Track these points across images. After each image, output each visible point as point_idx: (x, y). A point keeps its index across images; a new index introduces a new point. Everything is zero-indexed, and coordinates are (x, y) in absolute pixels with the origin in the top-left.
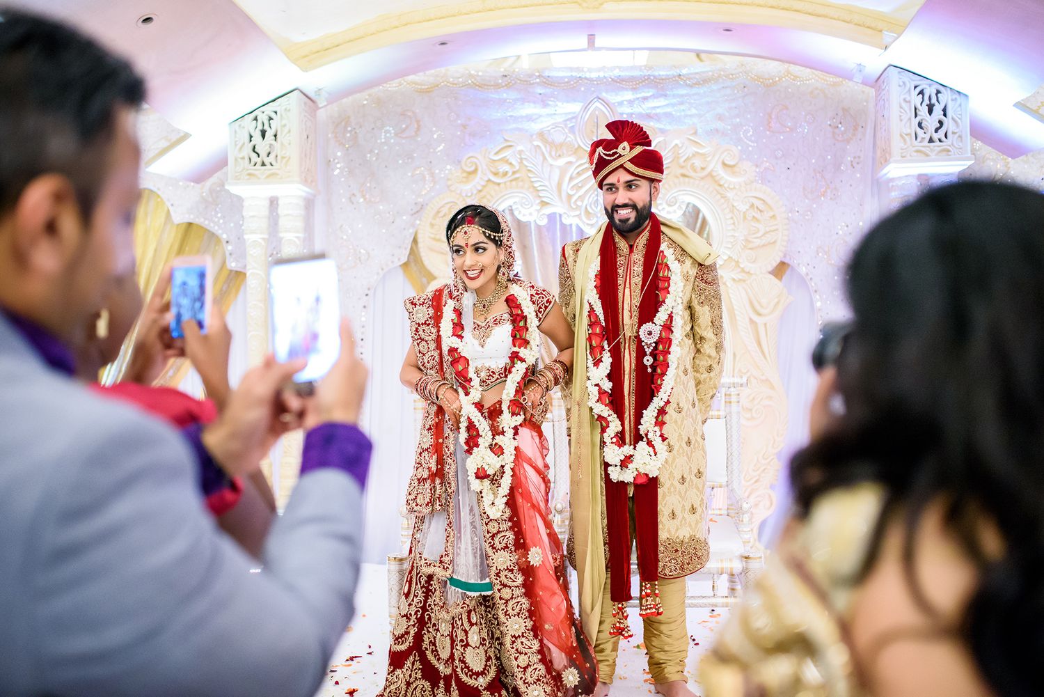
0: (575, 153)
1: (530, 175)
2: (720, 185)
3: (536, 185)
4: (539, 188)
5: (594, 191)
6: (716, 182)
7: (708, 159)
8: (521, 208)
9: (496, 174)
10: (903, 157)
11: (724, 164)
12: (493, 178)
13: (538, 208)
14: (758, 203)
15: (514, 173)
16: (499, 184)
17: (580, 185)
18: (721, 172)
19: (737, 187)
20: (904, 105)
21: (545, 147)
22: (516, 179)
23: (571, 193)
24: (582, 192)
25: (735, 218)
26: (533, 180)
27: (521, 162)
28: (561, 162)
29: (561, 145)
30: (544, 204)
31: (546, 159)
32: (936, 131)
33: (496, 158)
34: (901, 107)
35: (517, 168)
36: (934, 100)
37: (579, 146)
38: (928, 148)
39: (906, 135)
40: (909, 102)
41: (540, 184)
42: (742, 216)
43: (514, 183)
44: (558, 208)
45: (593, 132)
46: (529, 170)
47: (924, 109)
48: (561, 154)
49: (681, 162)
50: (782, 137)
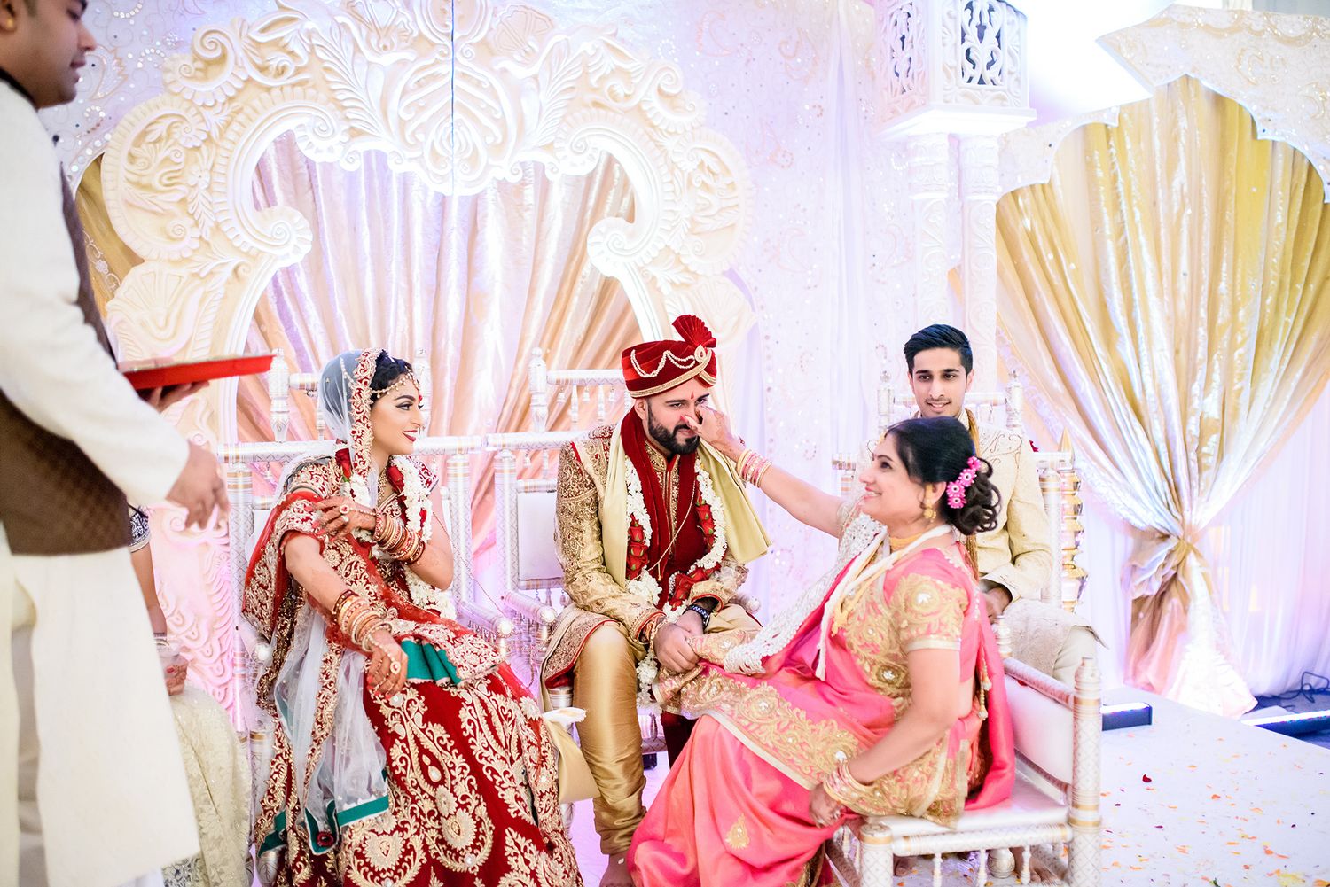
0: (412, 46)
1: (329, 77)
2: (653, 126)
3: (340, 97)
4: (346, 104)
5: (448, 117)
6: (647, 119)
7: (636, 81)
8: (312, 138)
9: (263, 69)
10: (946, 102)
11: (660, 91)
12: (257, 77)
13: (346, 139)
14: (709, 161)
15: (298, 71)
16: (269, 89)
17: (421, 105)
18: (655, 105)
19: (680, 132)
20: (950, 23)
21: (360, 29)
22: (301, 83)
23: (406, 117)
24: (424, 117)
25: (675, 182)
26: (334, 87)
27: (312, 53)
28: (388, 59)
29: (388, 29)
30: (355, 133)
31: (360, 51)
32: (989, 66)
33: (262, 39)
34: (944, 25)
35: (305, 62)
36: (985, 21)
37: (421, 35)
38: (979, 93)
39: (951, 68)
40: (955, 18)
41: (349, 95)
42: (686, 182)
43: (298, 89)
44: (384, 142)
45: (444, 11)
46: (327, 69)
47: (972, 32)
48: (388, 45)
49: (593, 81)
50: (717, 63)
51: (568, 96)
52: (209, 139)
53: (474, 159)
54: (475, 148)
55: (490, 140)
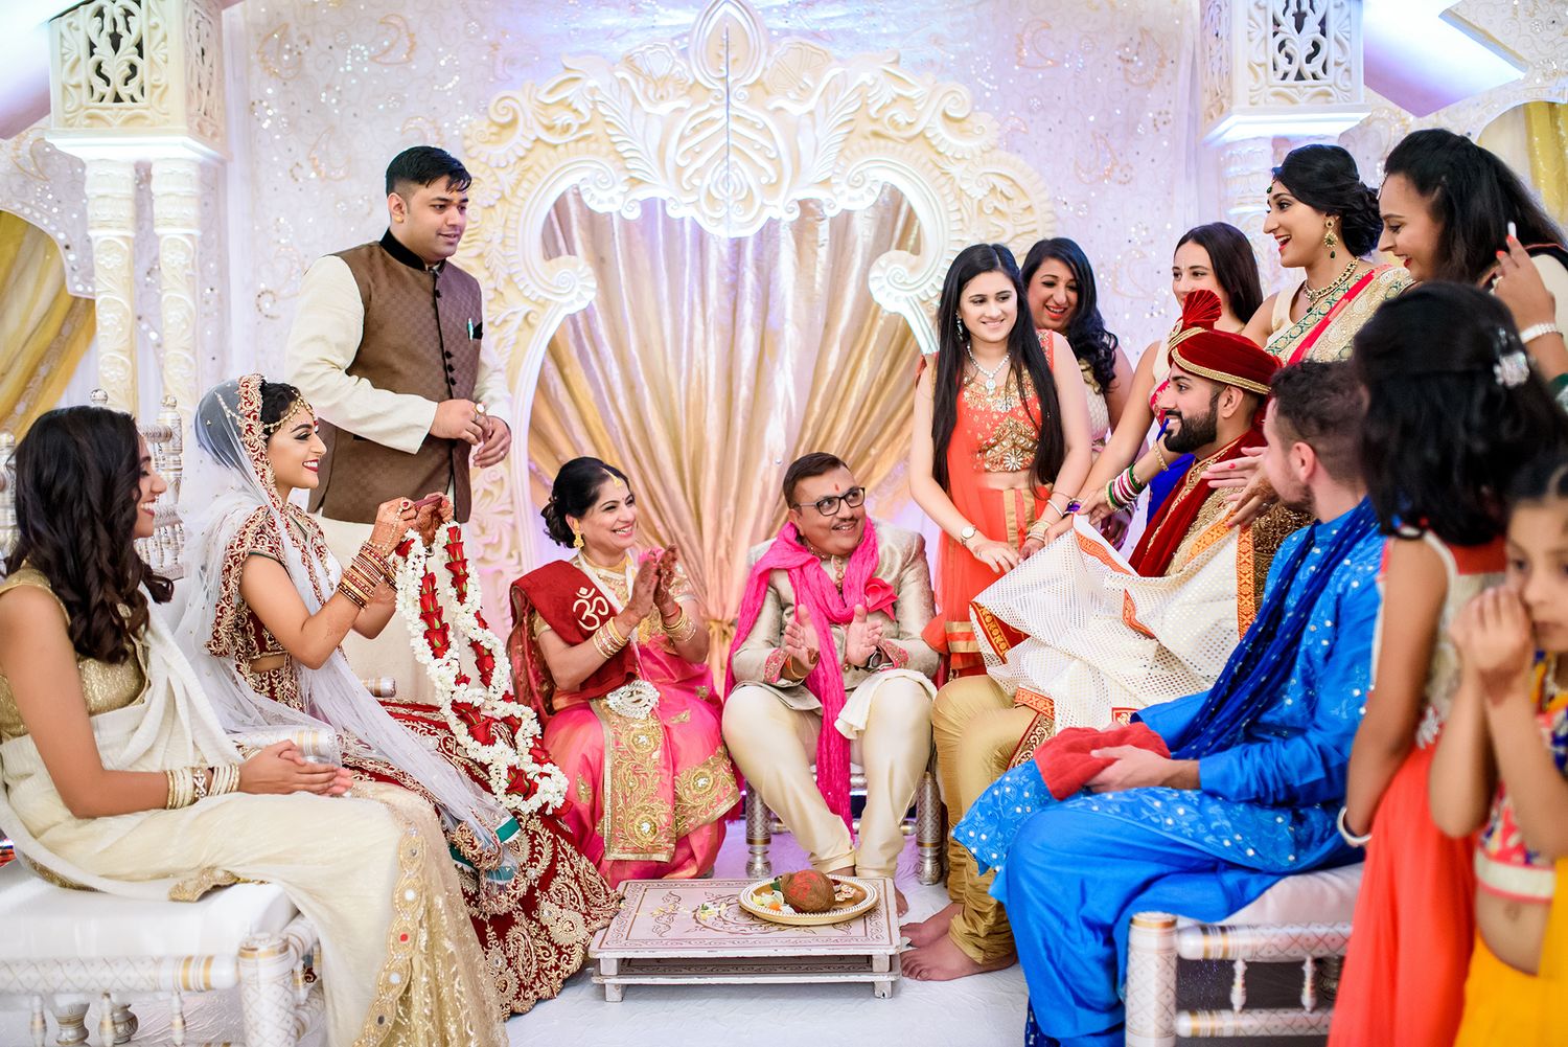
0: (688, 93)
1: (610, 131)
2: (940, 153)
3: (620, 149)
4: (626, 155)
5: (723, 160)
6: (933, 147)
7: (918, 108)
8: (594, 191)
9: (550, 128)
10: (1252, 104)
11: (945, 115)
12: (545, 136)
13: (625, 189)
14: (1002, 185)
15: (582, 126)
16: (555, 147)
17: (697, 150)
18: (940, 132)
19: (968, 157)
20: (1258, 15)
21: (637, 82)
22: (585, 138)
23: (682, 163)
24: (701, 162)
25: (963, 210)
26: (614, 139)
27: (595, 109)
28: (665, 108)
29: (665, 79)
30: (635, 182)
31: (638, 103)
32: (1309, 59)
33: (550, 100)
34: (1250, 17)
35: (588, 119)
36: (1305, 7)
37: (696, 82)
38: (1294, 90)
39: (1259, 65)
40: (1265, 8)
41: (627, 146)
42: (975, 207)
43: (581, 145)
44: (660, 190)
45: (719, 56)
46: (608, 123)
47: (1288, 22)
48: (665, 94)
49: (873, 112)
50: (1040, 76)
51: (845, 130)
52: (502, 198)
53: (749, 199)
54: (750, 188)
55: (764, 180)
